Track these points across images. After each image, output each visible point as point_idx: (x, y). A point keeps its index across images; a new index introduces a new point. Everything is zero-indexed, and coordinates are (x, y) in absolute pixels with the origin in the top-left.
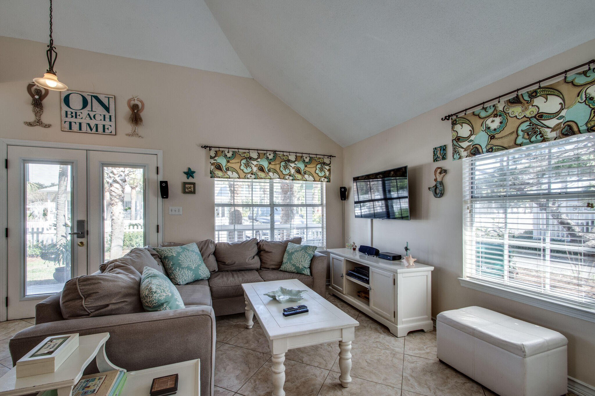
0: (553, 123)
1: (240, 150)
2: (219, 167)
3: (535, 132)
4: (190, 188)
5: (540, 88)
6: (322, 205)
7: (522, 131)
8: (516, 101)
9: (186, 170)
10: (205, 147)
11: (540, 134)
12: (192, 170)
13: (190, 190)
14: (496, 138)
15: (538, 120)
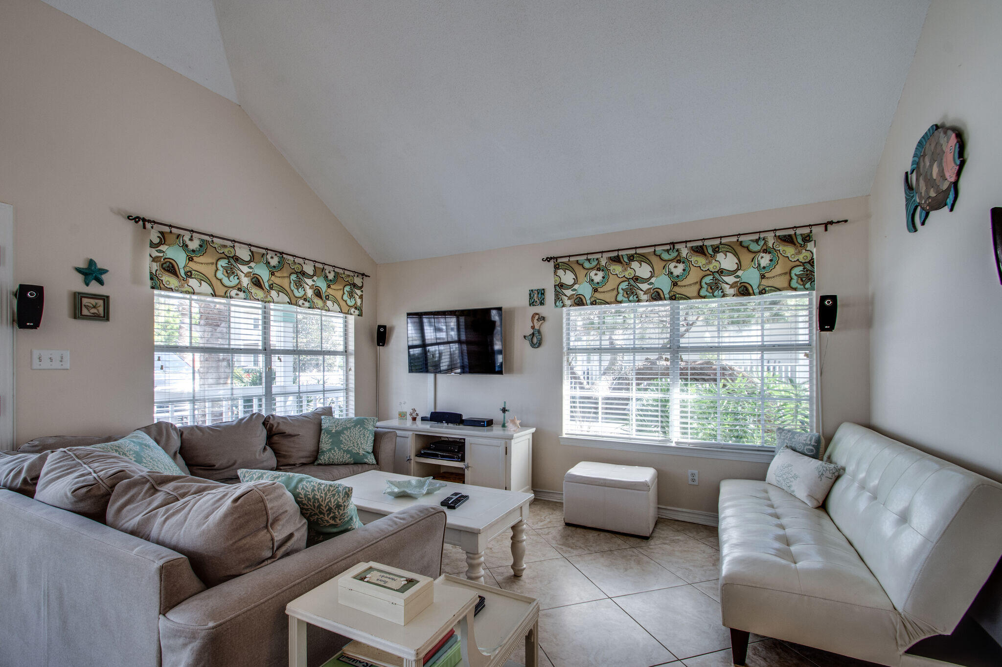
0: (645, 287)
1: (215, 239)
2: (171, 268)
3: (632, 293)
4: (94, 307)
5: (636, 253)
6: (346, 352)
7: (622, 289)
8: (617, 260)
9: (82, 265)
10: (137, 219)
11: (636, 295)
12: (99, 266)
13: (94, 311)
14: (599, 292)
15: (634, 282)
